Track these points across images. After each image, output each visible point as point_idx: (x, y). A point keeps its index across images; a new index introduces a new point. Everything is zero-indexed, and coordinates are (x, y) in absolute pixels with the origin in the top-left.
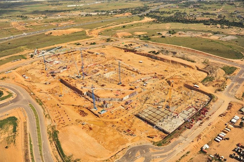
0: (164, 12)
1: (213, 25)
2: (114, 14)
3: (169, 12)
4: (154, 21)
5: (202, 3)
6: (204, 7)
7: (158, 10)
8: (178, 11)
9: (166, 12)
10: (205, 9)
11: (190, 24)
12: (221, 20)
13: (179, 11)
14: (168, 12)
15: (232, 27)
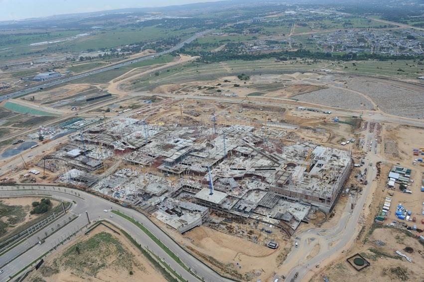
0: (208, 44)
1: (290, 59)
2: (128, 54)
3: (215, 44)
4: (198, 60)
5: (261, 25)
6: (265, 31)
7: (196, 42)
8: (228, 40)
9: (210, 45)
10: (268, 34)
11: (257, 61)
12: (298, 51)
13: (230, 40)
14: (213, 43)
15: (319, 60)
